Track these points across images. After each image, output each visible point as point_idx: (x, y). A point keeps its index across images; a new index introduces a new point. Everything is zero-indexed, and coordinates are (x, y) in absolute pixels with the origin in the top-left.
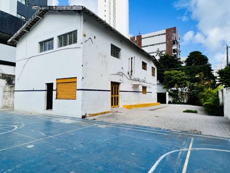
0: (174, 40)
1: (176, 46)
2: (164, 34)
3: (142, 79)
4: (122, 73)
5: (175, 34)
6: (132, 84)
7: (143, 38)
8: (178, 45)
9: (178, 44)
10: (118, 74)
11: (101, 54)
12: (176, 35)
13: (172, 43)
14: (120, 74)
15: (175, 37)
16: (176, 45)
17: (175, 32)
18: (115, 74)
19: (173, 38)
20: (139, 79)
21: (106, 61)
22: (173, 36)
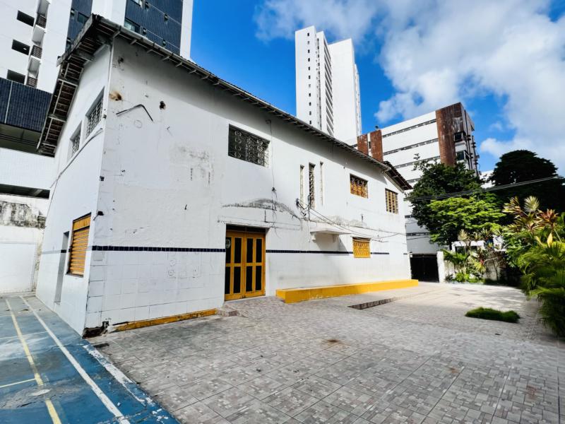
0: (459, 131)
1: (464, 144)
2: (433, 121)
3: (350, 220)
4: (272, 202)
5: (459, 118)
6: (312, 233)
7: (385, 136)
8: (471, 142)
9: (469, 139)
10: (259, 204)
11: (185, 151)
12: (461, 119)
13: (453, 139)
14: (264, 204)
15: (459, 125)
16: (464, 142)
17: (459, 114)
18: (245, 205)
19: (456, 128)
20: (338, 218)
21: (209, 170)
22: (455, 123)
